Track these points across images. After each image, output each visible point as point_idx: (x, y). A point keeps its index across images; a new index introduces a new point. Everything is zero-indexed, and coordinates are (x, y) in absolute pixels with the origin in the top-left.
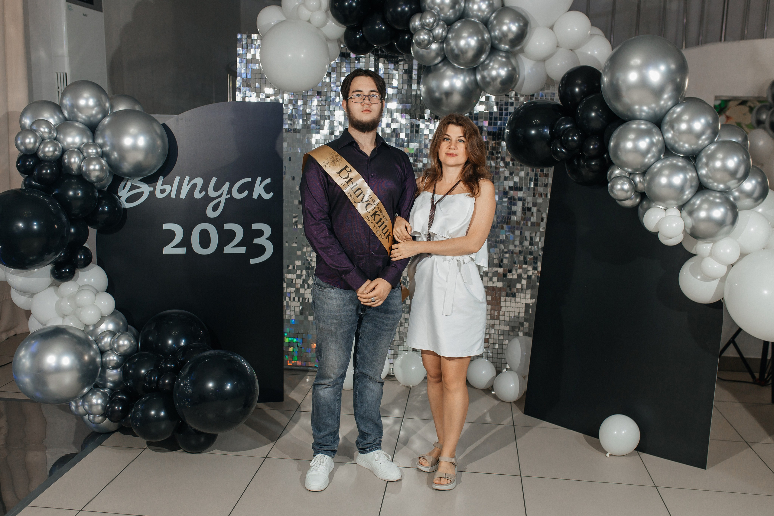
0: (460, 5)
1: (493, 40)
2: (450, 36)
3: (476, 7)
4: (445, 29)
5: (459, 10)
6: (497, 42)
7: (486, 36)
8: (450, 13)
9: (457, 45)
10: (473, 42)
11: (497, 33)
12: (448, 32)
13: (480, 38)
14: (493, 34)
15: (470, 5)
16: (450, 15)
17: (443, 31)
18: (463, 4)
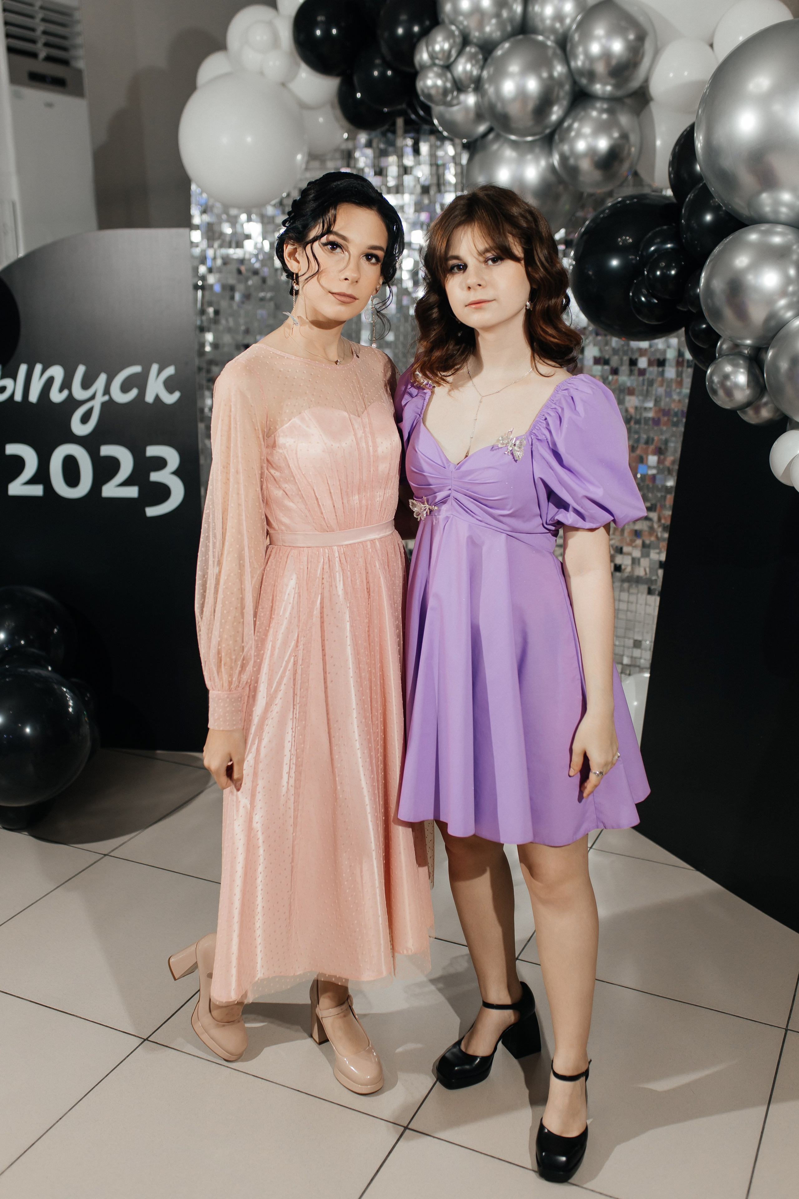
0: (510, 9)
1: (577, 78)
2: (485, 74)
3: (549, 11)
4: (477, 61)
5: (511, 20)
6: (584, 81)
7: (559, 69)
8: (490, 28)
9: (498, 92)
10: (532, 85)
11: (580, 63)
12: (482, 68)
13: (545, 75)
14: (573, 64)
15: (537, 8)
16: (491, 33)
17: (473, 66)
18: (518, 9)
